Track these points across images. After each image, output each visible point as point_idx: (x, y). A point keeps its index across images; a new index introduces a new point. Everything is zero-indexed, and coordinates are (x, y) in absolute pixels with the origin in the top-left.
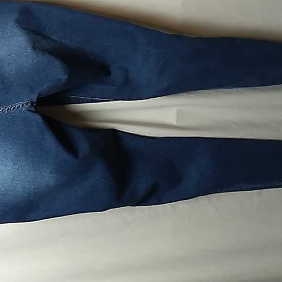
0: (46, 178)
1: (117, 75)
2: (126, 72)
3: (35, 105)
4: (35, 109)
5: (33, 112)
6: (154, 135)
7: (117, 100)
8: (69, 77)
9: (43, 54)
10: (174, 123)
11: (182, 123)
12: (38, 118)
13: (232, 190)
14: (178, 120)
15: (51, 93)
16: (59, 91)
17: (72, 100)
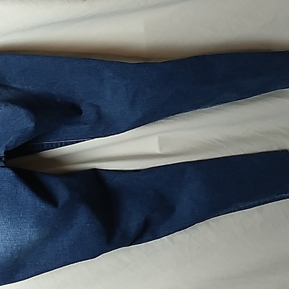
0: (28, 233)
1: (88, 113)
2: (98, 108)
3: (3, 159)
4: (4, 164)
5: (3, 167)
6: (138, 168)
7: (92, 138)
8: (36, 125)
9: (6, 105)
10: (158, 152)
11: (166, 150)
12: (9, 172)
13: (230, 211)
14: (161, 149)
15: (19, 144)
16: (26, 140)
17: (45, 146)
